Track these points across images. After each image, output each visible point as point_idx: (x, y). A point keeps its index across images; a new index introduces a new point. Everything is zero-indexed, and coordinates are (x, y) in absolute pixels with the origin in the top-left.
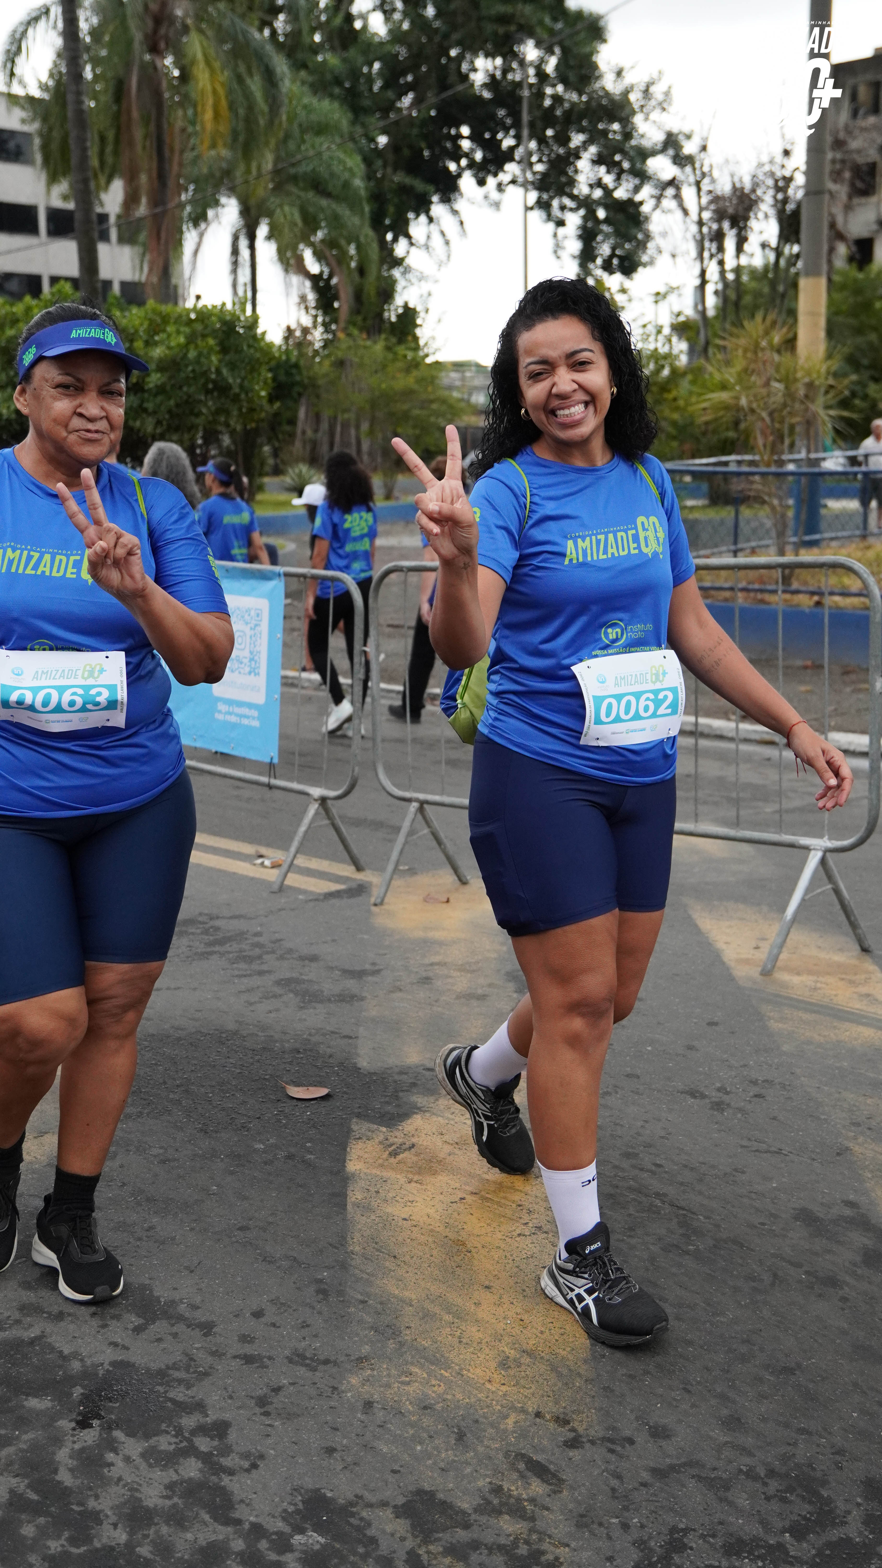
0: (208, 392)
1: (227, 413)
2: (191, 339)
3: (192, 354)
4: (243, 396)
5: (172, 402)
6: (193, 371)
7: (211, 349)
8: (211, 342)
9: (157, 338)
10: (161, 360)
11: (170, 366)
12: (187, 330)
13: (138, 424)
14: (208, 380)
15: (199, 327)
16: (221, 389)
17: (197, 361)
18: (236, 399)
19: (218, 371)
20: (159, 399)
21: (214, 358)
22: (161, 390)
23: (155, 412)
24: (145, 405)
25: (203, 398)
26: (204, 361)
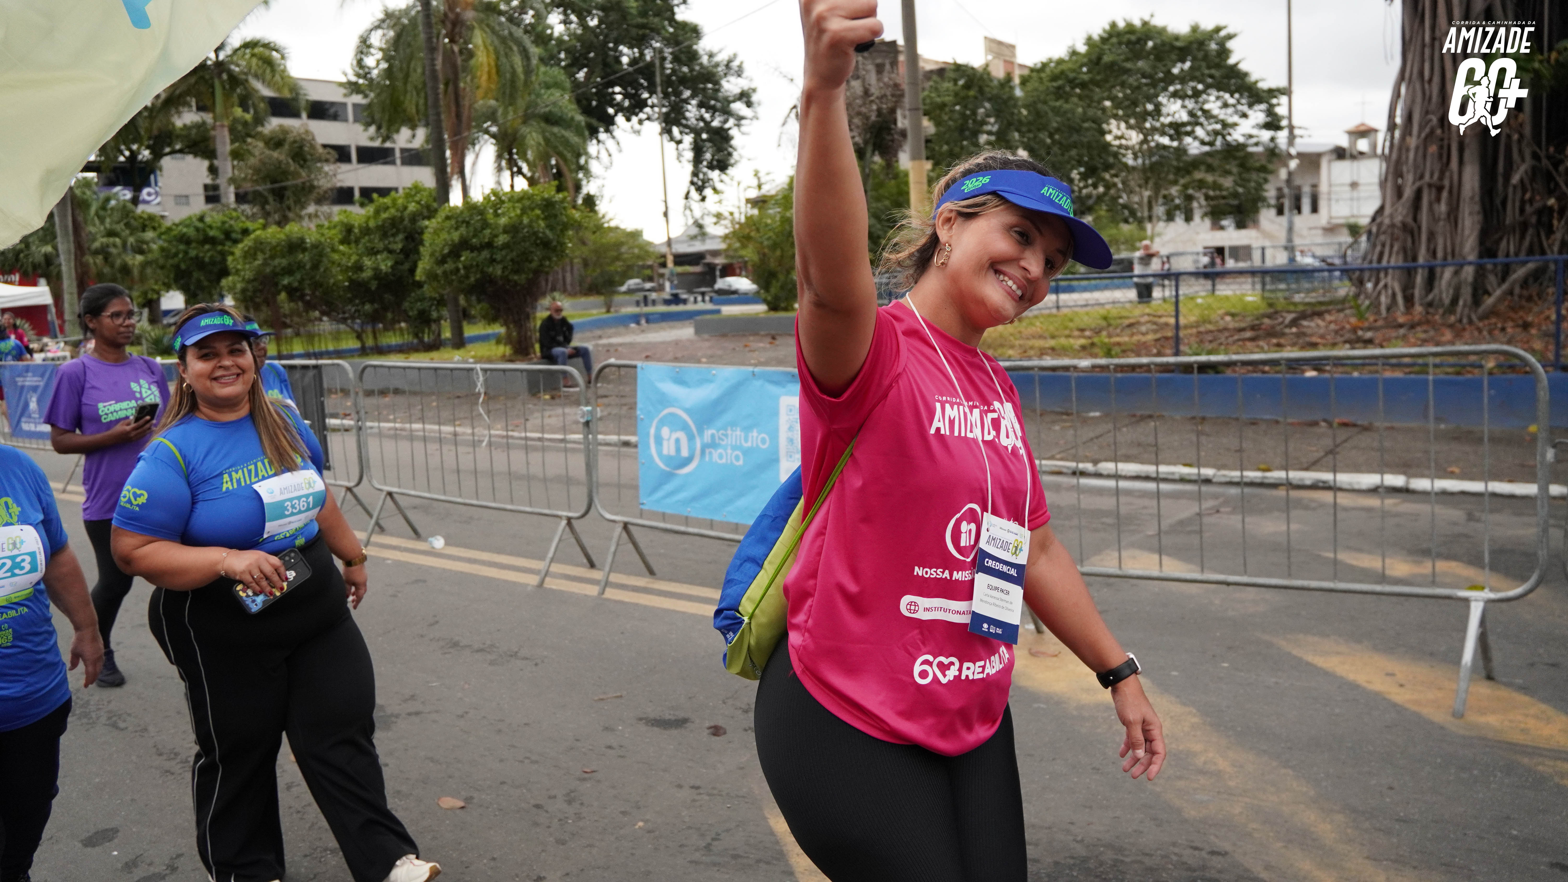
0: (537, 245)
1: (550, 259)
2: (524, 211)
3: (526, 221)
4: (559, 248)
5: (514, 253)
6: (527, 232)
7: (538, 217)
8: (538, 212)
9: (500, 211)
10: (505, 226)
11: (513, 229)
12: (518, 205)
13: (491, 269)
14: (537, 238)
15: (527, 203)
16: (546, 244)
17: (530, 226)
18: (554, 250)
19: (544, 233)
20: (504, 253)
21: (542, 224)
22: (506, 246)
23: (501, 262)
24: (494, 256)
25: (533, 249)
26: (534, 224)
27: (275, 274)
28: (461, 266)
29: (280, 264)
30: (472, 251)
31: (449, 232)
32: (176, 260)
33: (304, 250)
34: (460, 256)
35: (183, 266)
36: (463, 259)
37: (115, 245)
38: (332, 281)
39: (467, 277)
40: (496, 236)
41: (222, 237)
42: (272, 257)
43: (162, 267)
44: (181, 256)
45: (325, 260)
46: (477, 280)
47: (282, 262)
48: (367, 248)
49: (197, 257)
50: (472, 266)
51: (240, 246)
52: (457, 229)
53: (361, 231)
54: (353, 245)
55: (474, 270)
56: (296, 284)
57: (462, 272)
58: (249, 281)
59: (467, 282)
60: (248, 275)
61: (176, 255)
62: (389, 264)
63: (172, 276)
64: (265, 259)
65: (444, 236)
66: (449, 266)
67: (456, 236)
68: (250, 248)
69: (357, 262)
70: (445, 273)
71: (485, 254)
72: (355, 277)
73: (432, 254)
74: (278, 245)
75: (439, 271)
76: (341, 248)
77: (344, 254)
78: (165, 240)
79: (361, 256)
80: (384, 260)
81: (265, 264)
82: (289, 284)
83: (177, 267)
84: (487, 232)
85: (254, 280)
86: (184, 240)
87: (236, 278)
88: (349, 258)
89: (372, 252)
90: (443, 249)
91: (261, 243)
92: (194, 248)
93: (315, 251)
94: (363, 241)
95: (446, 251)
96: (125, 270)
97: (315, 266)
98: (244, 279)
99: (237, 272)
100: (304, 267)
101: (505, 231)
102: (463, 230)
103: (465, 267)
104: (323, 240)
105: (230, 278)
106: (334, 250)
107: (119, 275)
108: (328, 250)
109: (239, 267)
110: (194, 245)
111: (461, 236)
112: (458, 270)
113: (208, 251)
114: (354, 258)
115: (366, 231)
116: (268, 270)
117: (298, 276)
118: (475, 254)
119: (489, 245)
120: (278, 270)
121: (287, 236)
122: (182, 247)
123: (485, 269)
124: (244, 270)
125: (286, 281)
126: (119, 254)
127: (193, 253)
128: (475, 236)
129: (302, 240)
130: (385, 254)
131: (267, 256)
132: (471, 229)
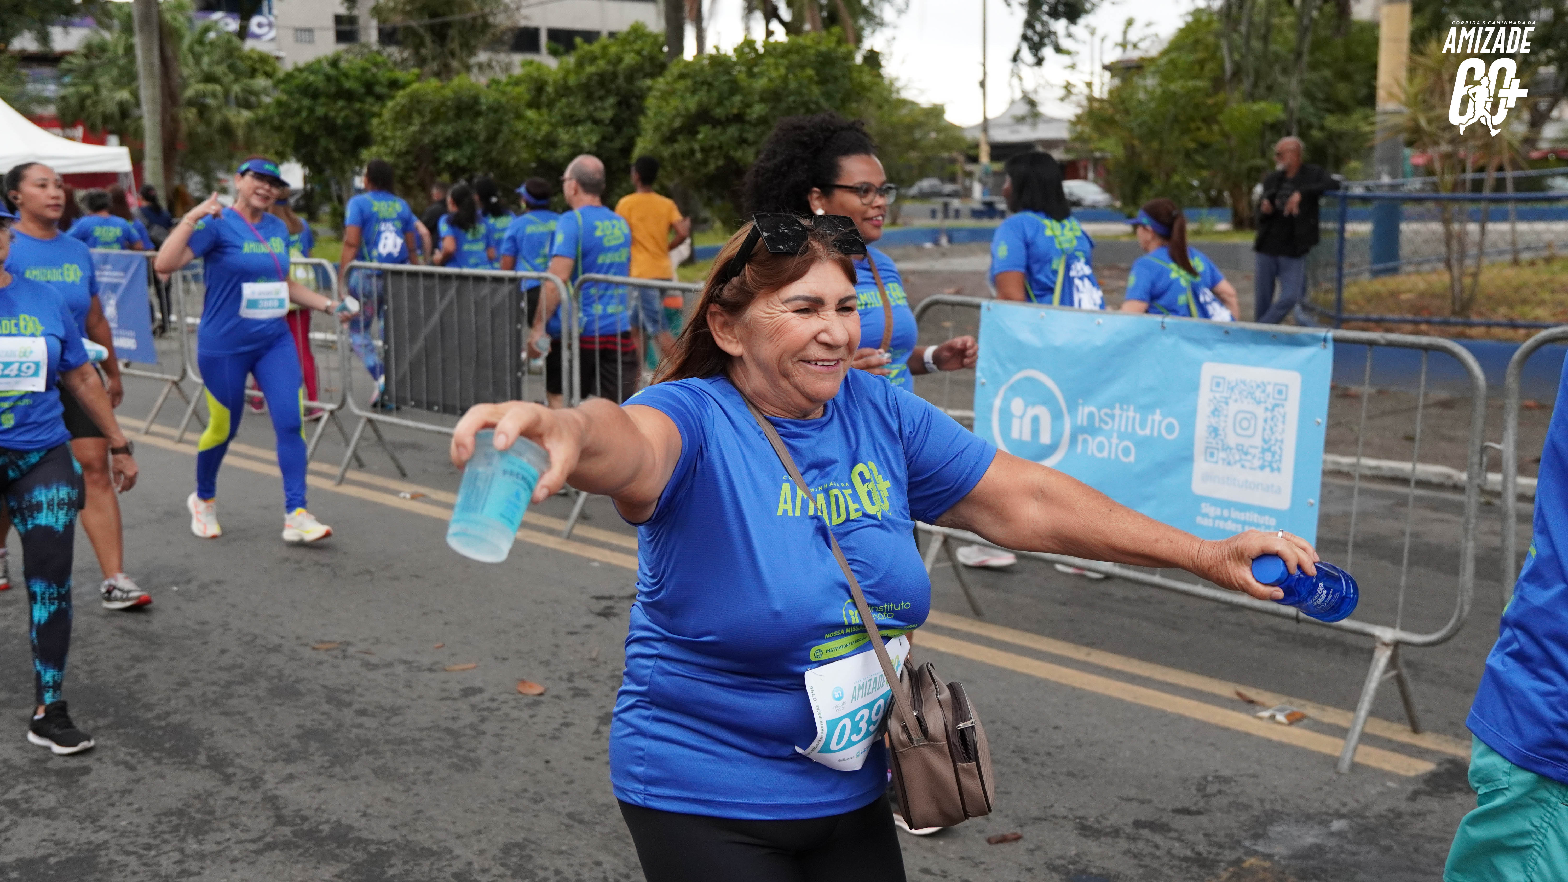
3: (792, 85)
6: (794, 102)
7: (810, 80)
8: (809, 71)
9: (756, 70)
10: (763, 92)
11: (773, 96)
13: (739, 154)
17: (798, 92)
20: (759, 130)
21: (814, 89)
22: (763, 121)
23: (755, 143)
24: (745, 135)
26: (805, 91)
27: (436, 146)
28: (697, 147)
29: (443, 132)
30: (714, 127)
31: (683, 98)
32: (297, 121)
33: (479, 114)
34: (697, 133)
35: (307, 129)
36: (700, 136)
37: (214, 95)
38: (513, 160)
39: (705, 163)
40: (749, 106)
41: (362, 90)
42: (434, 121)
43: (278, 129)
44: (304, 114)
45: (505, 129)
46: (718, 168)
47: (447, 129)
48: (563, 116)
49: (326, 117)
50: (712, 148)
51: (390, 104)
52: (694, 92)
53: (556, 91)
54: (545, 111)
55: (715, 153)
56: (464, 162)
57: (699, 156)
58: (400, 155)
59: (704, 171)
60: (400, 145)
61: (298, 112)
62: (595, 139)
63: (291, 142)
64: (423, 125)
65: (675, 102)
66: (681, 146)
67: (692, 103)
68: (403, 106)
69: (549, 134)
70: (674, 155)
71: (733, 131)
72: (545, 155)
73: (657, 128)
74: (443, 104)
75: (666, 152)
76: (531, 114)
77: (530, 122)
78: (284, 91)
79: (554, 126)
80: (586, 134)
81: (423, 131)
82: (455, 161)
83: (298, 130)
84: (737, 98)
85: (407, 153)
86: (310, 92)
87: (382, 149)
88: (538, 129)
89: (572, 121)
90: (672, 121)
91: (419, 102)
92: (324, 105)
93: (491, 115)
94: (559, 105)
95: (677, 124)
96: (226, 130)
97: (492, 138)
98: (392, 152)
99: (385, 139)
100: (475, 138)
101: (762, 100)
102: (702, 95)
103: (703, 150)
104: (504, 100)
105: (374, 149)
106: (519, 116)
107: (217, 137)
108: (512, 115)
109: (388, 134)
110: (322, 100)
111: (700, 104)
112: (692, 152)
113: (342, 109)
114: (545, 128)
115: (564, 90)
116: (426, 140)
117: (467, 150)
118: (718, 130)
119: (739, 118)
120: (440, 140)
121: (455, 92)
122: (306, 102)
123: (732, 153)
124: (393, 138)
125: (450, 158)
126: (219, 108)
127: (320, 111)
128: (720, 103)
129: (476, 100)
130: (589, 125)
131: (426, 120)
132: (715, 94)
